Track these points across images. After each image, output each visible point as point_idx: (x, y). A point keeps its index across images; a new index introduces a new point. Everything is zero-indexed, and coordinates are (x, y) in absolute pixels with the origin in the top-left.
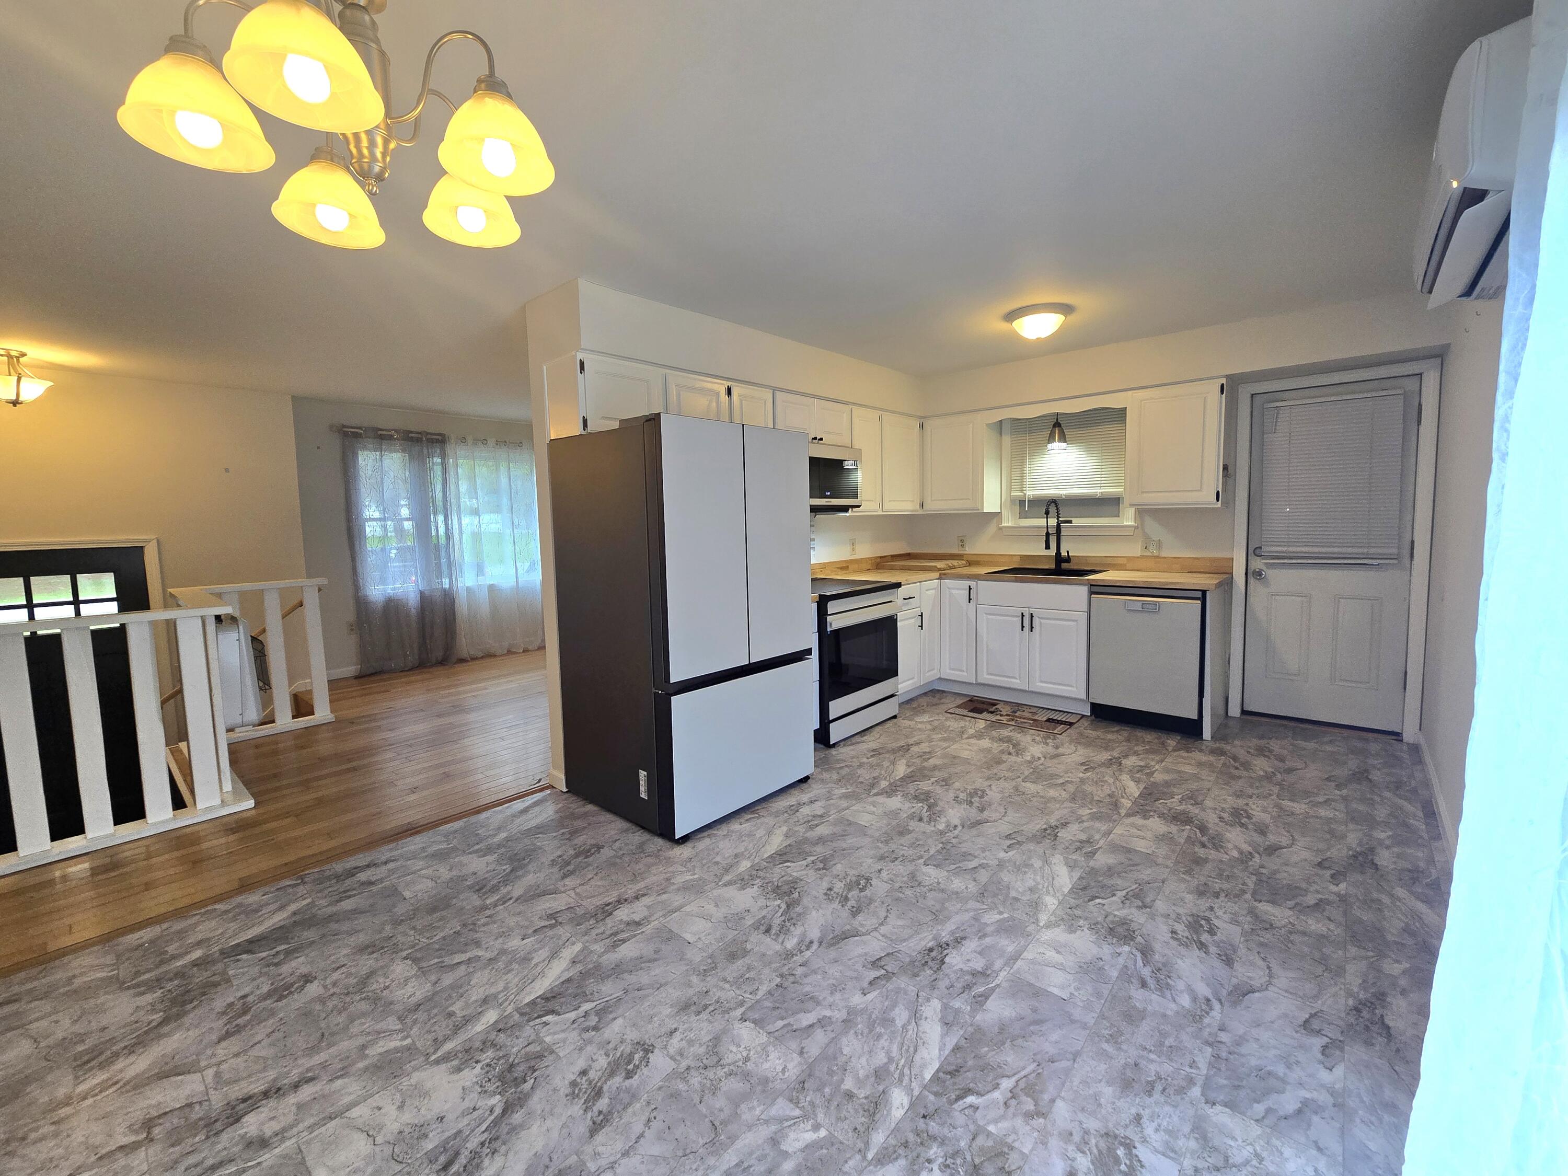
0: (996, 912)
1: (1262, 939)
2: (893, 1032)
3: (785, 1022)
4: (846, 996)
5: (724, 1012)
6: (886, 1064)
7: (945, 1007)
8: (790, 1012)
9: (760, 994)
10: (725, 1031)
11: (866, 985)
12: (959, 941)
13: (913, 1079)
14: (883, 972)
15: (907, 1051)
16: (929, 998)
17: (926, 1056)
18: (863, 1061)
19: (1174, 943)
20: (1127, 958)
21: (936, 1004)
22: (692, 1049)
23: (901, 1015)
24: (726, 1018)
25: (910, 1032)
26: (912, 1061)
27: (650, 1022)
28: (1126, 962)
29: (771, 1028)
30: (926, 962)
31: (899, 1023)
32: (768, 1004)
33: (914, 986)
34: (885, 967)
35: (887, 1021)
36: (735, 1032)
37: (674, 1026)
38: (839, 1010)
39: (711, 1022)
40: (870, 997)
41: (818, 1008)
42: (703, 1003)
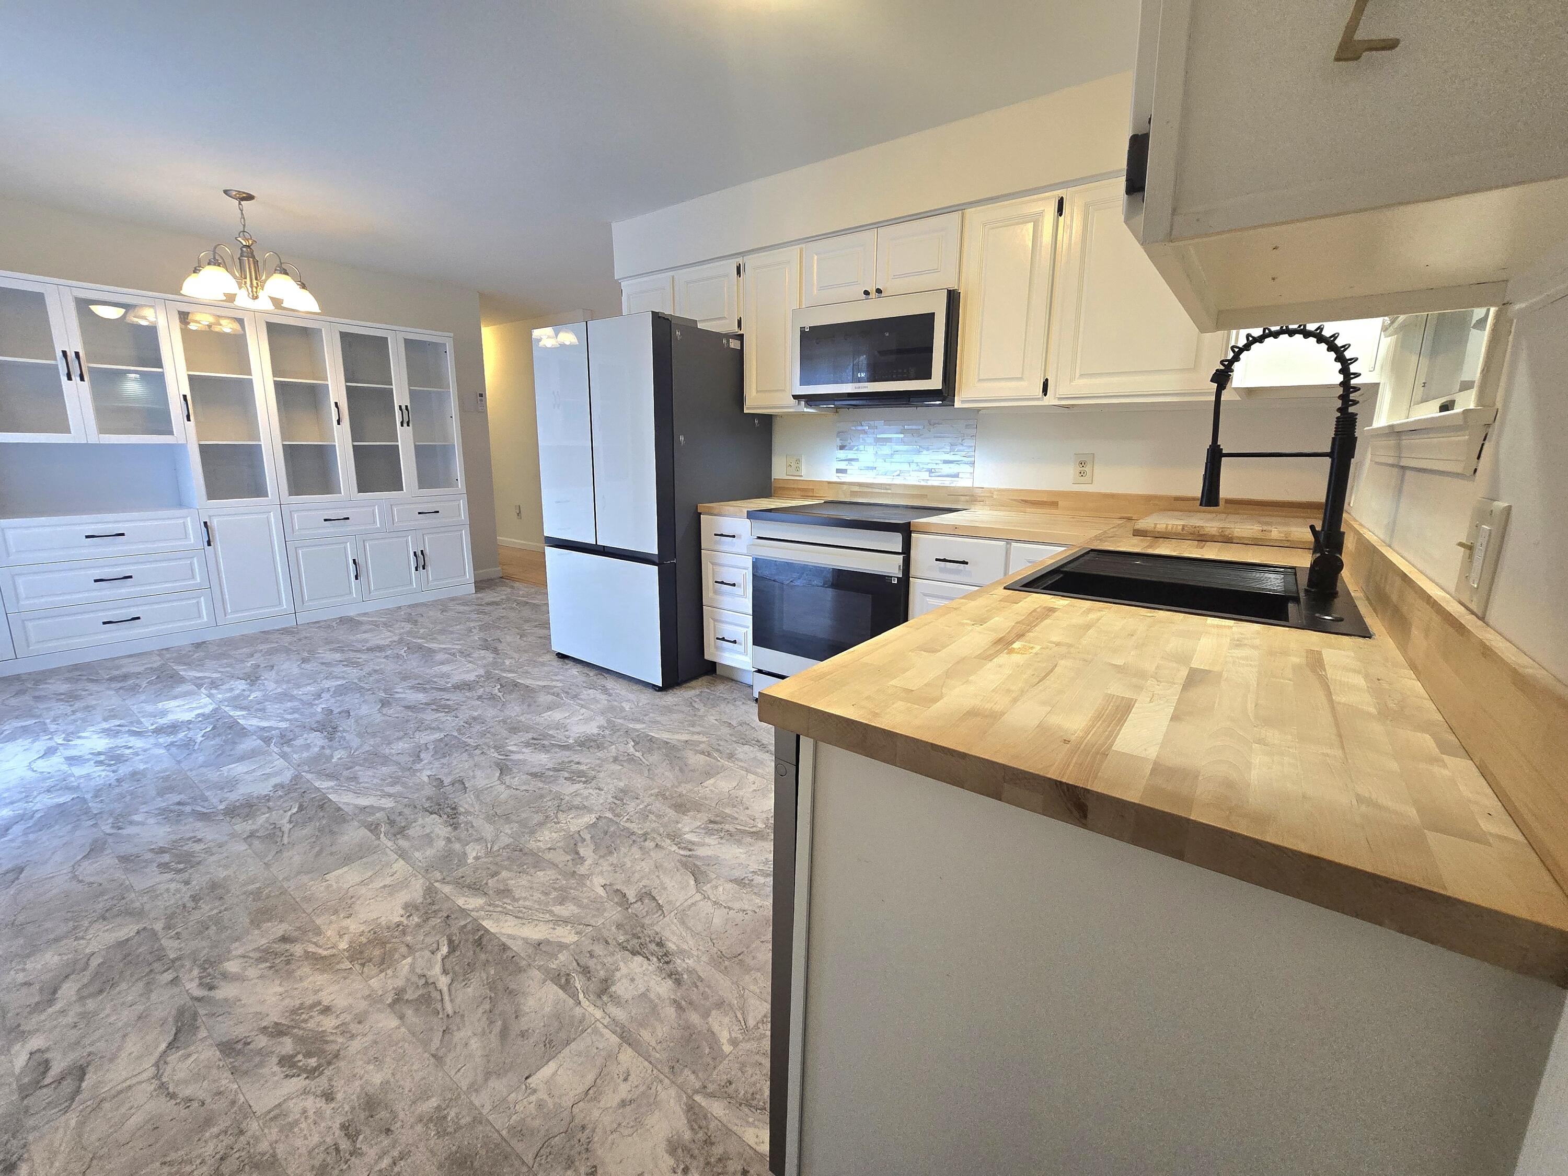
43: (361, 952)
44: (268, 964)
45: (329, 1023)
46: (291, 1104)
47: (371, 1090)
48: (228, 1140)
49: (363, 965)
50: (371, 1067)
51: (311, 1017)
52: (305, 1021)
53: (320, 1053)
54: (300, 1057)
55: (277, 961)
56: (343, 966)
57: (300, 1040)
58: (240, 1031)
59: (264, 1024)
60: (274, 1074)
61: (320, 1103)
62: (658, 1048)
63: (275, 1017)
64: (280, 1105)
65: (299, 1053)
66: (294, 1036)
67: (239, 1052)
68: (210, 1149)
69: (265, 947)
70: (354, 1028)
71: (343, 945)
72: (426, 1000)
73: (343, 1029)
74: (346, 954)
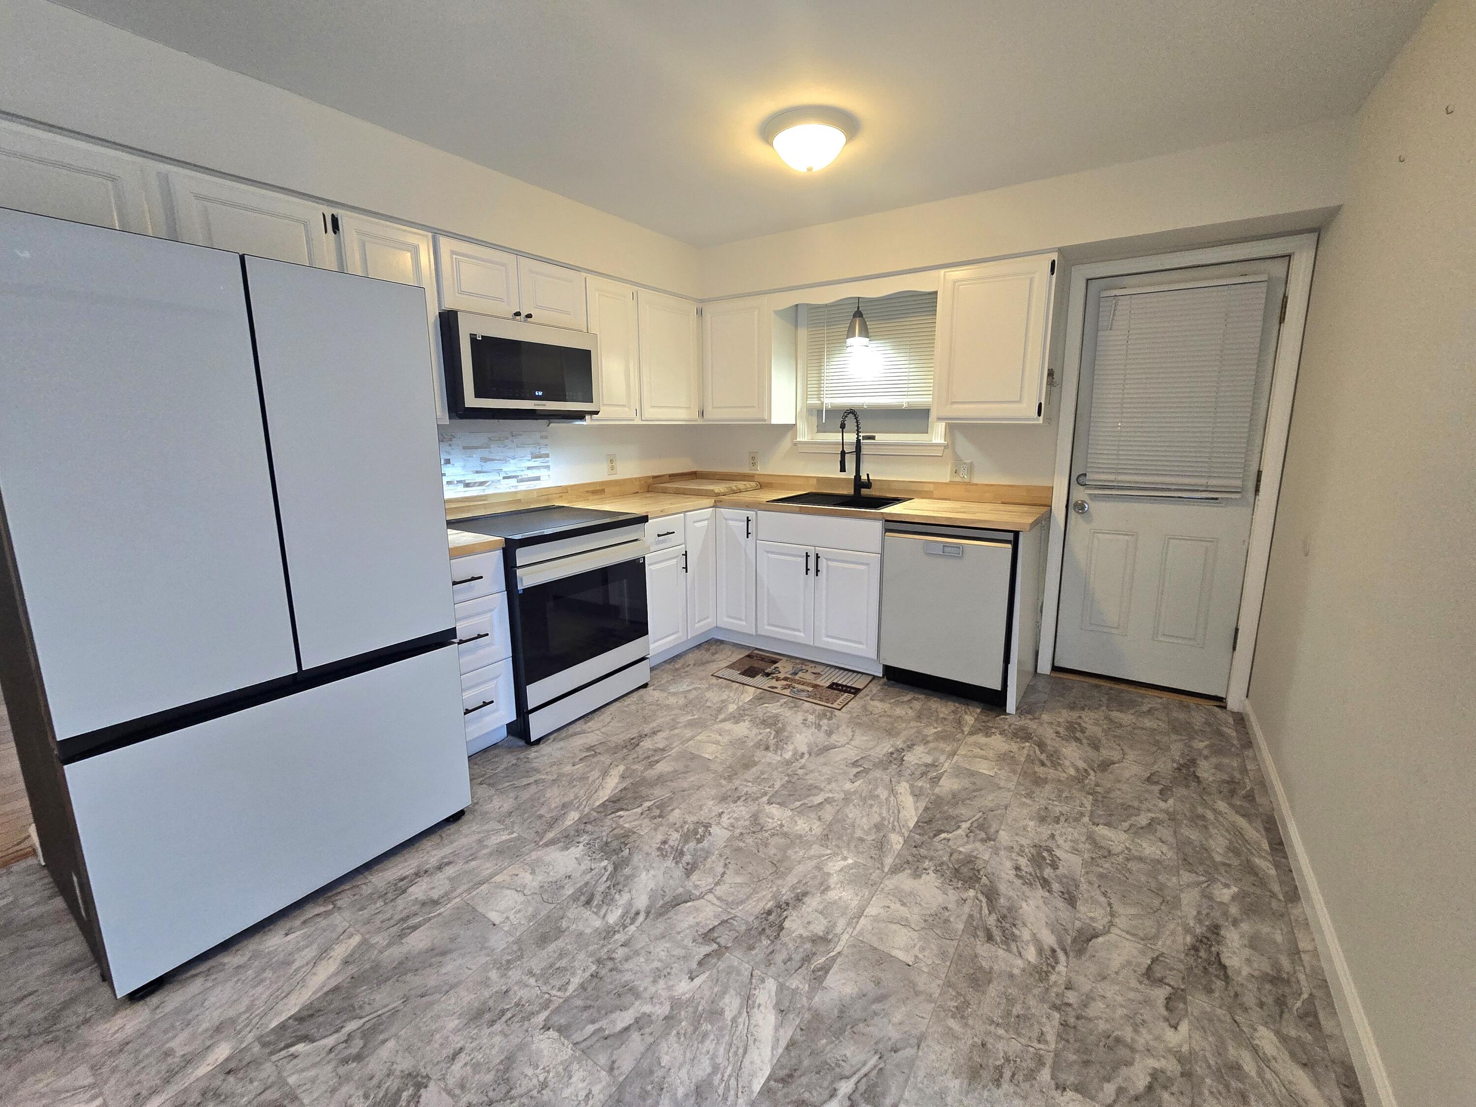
0: (839, 858)
1: (1101, 870)
2: (721, 1029)
3: (597, 1026)
4: (671, 983)
5: (523, 1019)
6: (709, 1075)
7: (781, 988)
8: (603, 1012)
9: (571, 988)
10: (521, 1047)
11: (694, 965)
12: (799, 898)
13: (740, 1094)
14: (715, 946)
15: (736, 1054)
16: (763, 979)
17: (758, 1061)
18: (683, 1073)
19: (1018, 882)
20: (973, 906)
21: (771, 985)
22: (477, 1077)
23: (731, 1004)
24: (525, 1027)
25: (740, 1027)
26: (740, 1068)
27: (429, 1042)
28: (972, 910)
29: (577, 1037)
30: (764, 930)
31: (729, 1015)
32: (579, 1003)
33: (748, 963)
34: (718, 940)
35: (715, 1014)
36: (534, 1047)
37: (459, 1045)
38: (661, 1003)
39: (506, 1036)
40: (698, 981)
41: (637, 1003)
42: (499, 1008)
43: (971, 878)
44: (1014, 930)
45: (1023, 862)
46: (1067, 849)
47: (1038, 823)
48: (1100, 861)
49: (978, 871)
50: (1029, 829)
51: (1026, 872)
52: (1031, 874)
53: (1039, 854)
54: (1048, 861)
55: (1008, 926)
56: (987, 882)
57: (1040, 867)
58: (1060, 903)
59: (1047, 894)
60: (1063, 866)
61: (1057, 837)
62: (860, 894)
63: (1041, 892)
64: (1071, 853)
65: (1047, 864)
66: (1041, 873)
67: (1069, 892)
68: (1107, 865)
69: (1004, 947)
70: (1017, 849)
71: (972, 893)
72: (981, 827)
73: (1021, 853)
74: (977, 886)
